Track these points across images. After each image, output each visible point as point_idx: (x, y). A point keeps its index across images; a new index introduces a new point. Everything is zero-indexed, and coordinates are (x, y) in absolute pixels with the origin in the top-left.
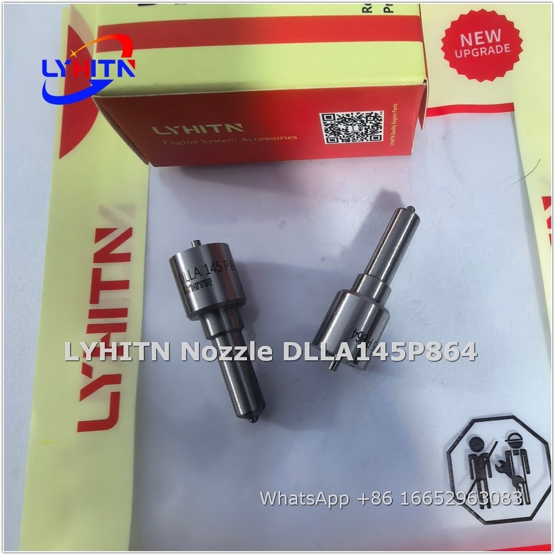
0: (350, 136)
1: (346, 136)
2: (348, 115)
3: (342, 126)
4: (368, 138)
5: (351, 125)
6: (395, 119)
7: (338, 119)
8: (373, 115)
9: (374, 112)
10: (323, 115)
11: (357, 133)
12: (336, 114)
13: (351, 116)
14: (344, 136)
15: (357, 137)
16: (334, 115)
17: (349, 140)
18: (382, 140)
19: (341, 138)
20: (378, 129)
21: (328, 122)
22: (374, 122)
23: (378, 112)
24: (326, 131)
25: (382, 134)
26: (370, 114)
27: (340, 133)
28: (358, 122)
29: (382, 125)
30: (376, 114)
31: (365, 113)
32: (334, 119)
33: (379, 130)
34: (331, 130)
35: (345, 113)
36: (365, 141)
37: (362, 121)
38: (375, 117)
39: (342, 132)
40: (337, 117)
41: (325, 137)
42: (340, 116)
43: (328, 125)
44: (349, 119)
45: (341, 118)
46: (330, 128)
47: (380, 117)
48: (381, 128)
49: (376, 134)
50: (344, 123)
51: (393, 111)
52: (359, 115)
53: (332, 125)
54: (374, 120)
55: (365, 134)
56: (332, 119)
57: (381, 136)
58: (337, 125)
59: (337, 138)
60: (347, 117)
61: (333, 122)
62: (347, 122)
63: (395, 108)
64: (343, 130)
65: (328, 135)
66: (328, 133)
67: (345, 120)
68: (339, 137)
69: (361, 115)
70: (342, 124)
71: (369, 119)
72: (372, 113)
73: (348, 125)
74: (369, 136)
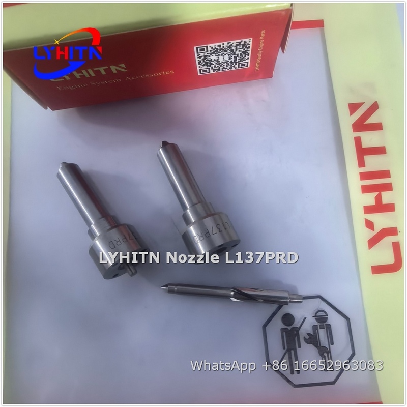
0: (221, 66)
1: (217, 66)
2: (220, 46)
3: (213, 57)
4: (237, 66)
5: (222, 55)
6: (262, 45)
7: (211, 51)
8: (242, 43)
10: (197, 48)
12: (209, 46)
14: (215, 66)
15: (227, 66)
16: (207, 47)
17: (218, 70)
18: (249, 67)
19: (212, 69)
20: (245, 56)
21: (202, 55)
22: (242, 50)
23: (247, 40)
25: (249, 61)
26: (240, 43)
27: (212, 64)
28: (229, 51)
29: (250, 52)
30: (245, 42)
35: (217, 44)
36: (233, 69)
46: (203, 60)
47: (248, 44)
48: (248, 56)
49: (244, 62)
50: (216, 54)
51: (261, 38)
52: (230, 44)
53: (205, 56)
54: (243, 48)
55: (234, 62)
56: (206, 51)
57: (248, 63)
58: (210, 56)
59: (209, 69)
60: (219, 48)
61: (206, 53)
62: (219, 52)
63: (263, 35)
64: (214, 60)
65: (201, 66)
66: (201, 64)
67: (217, 51)
68: (210, 68)
69: (232, 45)
70: (214, 55)
71: (238, 48)
72: (242, 41)
73: (219, 55)
74: (237, 63)
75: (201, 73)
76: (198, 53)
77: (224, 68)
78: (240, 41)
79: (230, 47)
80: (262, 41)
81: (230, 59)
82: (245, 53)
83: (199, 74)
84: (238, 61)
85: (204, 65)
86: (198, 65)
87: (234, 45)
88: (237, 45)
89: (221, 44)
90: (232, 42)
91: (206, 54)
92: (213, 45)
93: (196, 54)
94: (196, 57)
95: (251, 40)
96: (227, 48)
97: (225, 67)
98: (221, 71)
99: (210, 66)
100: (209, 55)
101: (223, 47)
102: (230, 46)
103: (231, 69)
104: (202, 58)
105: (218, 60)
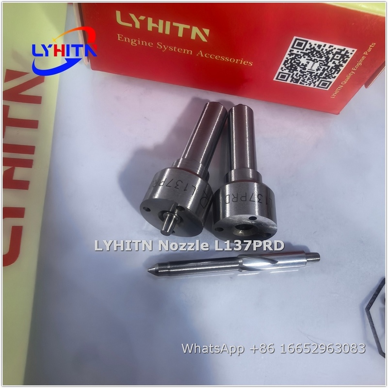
0: (303, 76)
1: (299, 73)
2: (319, 46)
3: (303, 61)
4: (317, 83)
5: (313, 61)
6: (360, 64)
7: (307, 50)
8: (343, 53)
9: (347, 49)
10: (296, 39)
11: (311, 73)
12: (310, 41)
13: (322, 47)
14: (297, 73)
15: (309, 79)
16: (307, 42)
17: (297, 81)
18: (328, 89)
19: (292, 77)
20: (334, 73)
21: (295, 51)
22: (337, 62)
23: (350, 50)
24: (286, 61)
25: (333, 80)
26: (341, 50)
27: (296, 69)
28: (324, 59)
29: (342, 68)
30: (347, 52)
31: (337, 47)
32: (303, 49)
33: (335, 75)
34: (291, 62)
35: (318, 43)
36: (312, 85)
37: (327, 58)
38: (343, 56)
39: (299, 69)
40: (308, 46)
41: (279, 70)
42: (311, 46)
43: (292, 54)
44: (318, 52)
45: (310, 49)
46: (292, 59)
47: (348, 57)
48: (337, 73)
49: (328, 80)
50: (309, 56)
51: (366, 53)
52: (330, 49)
53: (297, 55)
54: (339, 60)
55: (319, 77)
56: (302, 48)
57: (331, 82)
58: (301, 58)
59: (289, 75)
60: (317, 49)
61: (300, 51)
62: (313, 56)
63: (369, 50)
64: (303, 64)
65: (284, 68)
66: (285, 65)
67: (312, 53)
68: (292, 74)
69: (332, 50)
70: (306, 57)
71: (335, 57)
72: (345, 49)
73: (311, 60)
74: (321, 79)
75: (277, 79)
76: (293, 47)
77: (303, 81)
78: (342, 48)
79: (328, 53)
80: (363, 58)
81: (318, 70)
82: (337, 68)
83: (275, 79)
84: (323, 76)
85: (287, 68)
86: (282, 65)
87: (334, 51)
88: (337, 53)
89: (322, 44)
90: (335, 46)
91: (299, 53)
92: (313, 42)
93: (290, 48)
94: (288, 52)
95: (354, 53)
96: (325, 52)
97: (306, 79)
98: (298, 84)
99: (292, 72)
100: (302, 54)
101: (323, 49)
102: (330, 51)
103: (310, 84)
104: (291, 57)
105: (306, 65)
